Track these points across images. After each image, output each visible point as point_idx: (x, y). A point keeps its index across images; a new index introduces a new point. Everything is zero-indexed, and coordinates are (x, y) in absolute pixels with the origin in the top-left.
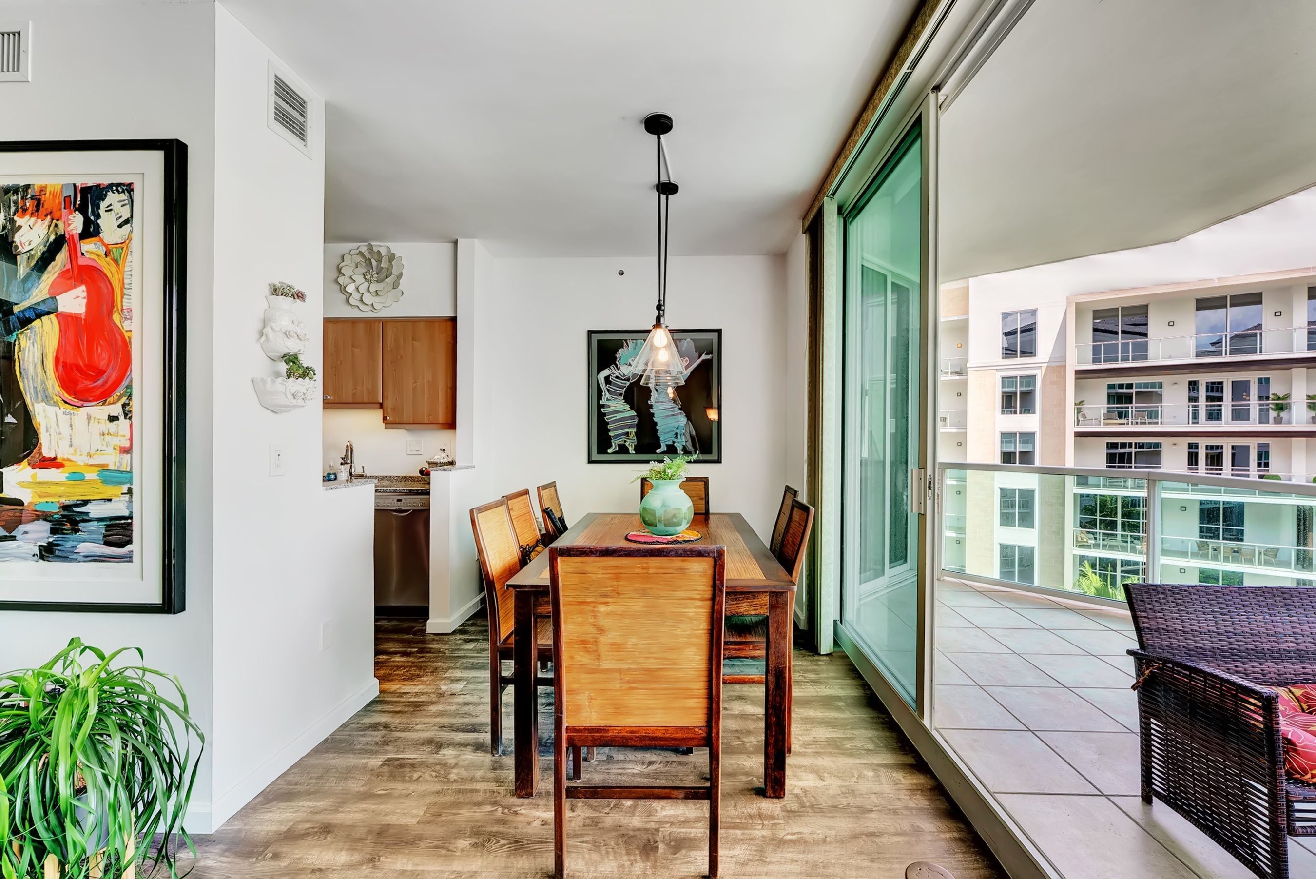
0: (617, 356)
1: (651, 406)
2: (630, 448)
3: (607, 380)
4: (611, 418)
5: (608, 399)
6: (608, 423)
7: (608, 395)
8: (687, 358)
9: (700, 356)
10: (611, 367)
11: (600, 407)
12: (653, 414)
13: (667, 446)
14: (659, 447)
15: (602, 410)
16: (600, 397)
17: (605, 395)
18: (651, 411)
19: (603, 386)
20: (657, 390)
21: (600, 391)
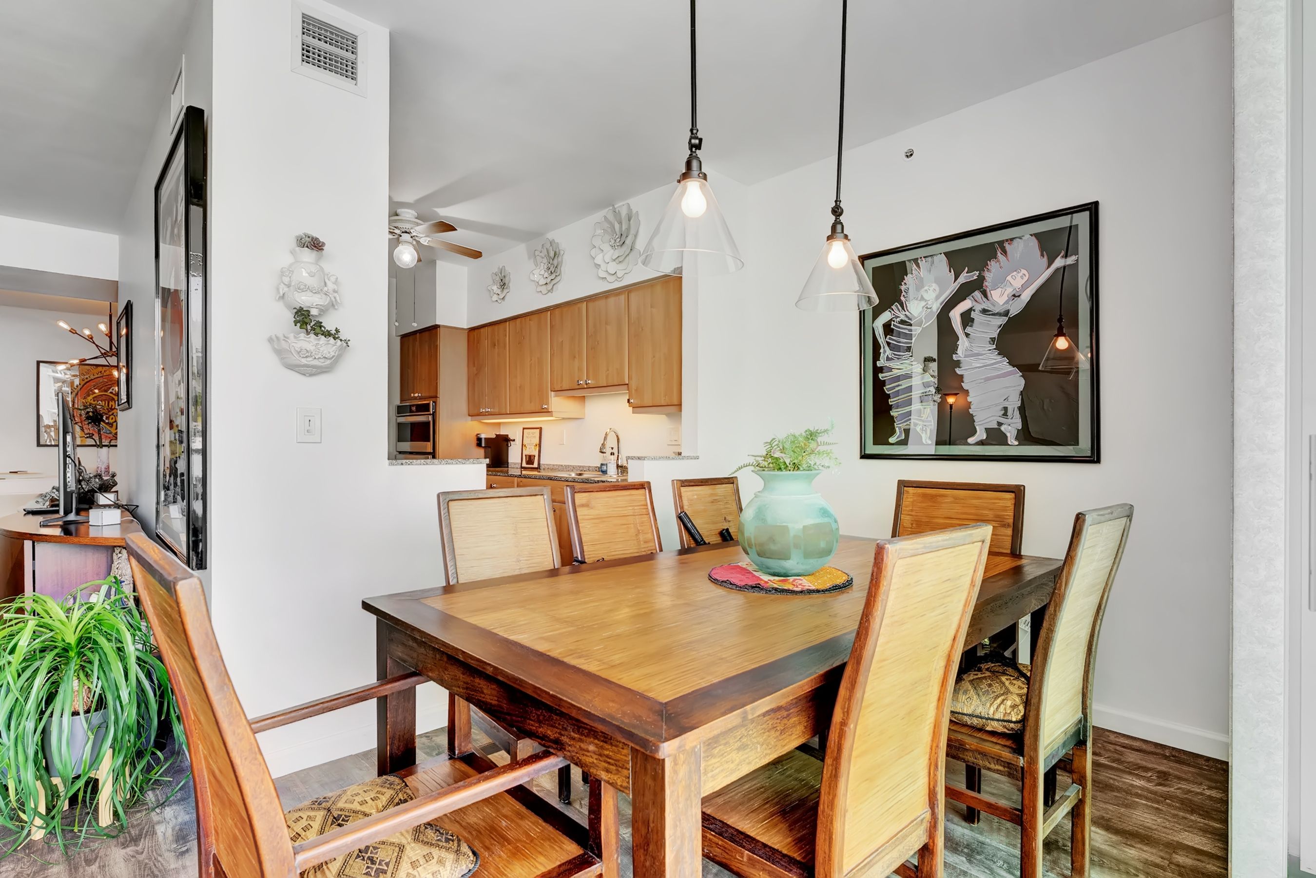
0: (903, 288)
1: (958, 364)
2: (923, 436)
3: (888, 328)
4: (894, 388)
5: (888, 359)
6: (888, 396)
7: (889, 352)
8: (1024, 271)
9: (1050, 263)
10: (893, 307)
11: (879, 370)
12: (962, 376)
13: (988, 430)
14: (973, 432)
15: (880, 376)
16: (876, 356)
17: (885, 352)
18: (959, 371)
19: (881, 340)
20: (967, 335)
21: (876, 346)
